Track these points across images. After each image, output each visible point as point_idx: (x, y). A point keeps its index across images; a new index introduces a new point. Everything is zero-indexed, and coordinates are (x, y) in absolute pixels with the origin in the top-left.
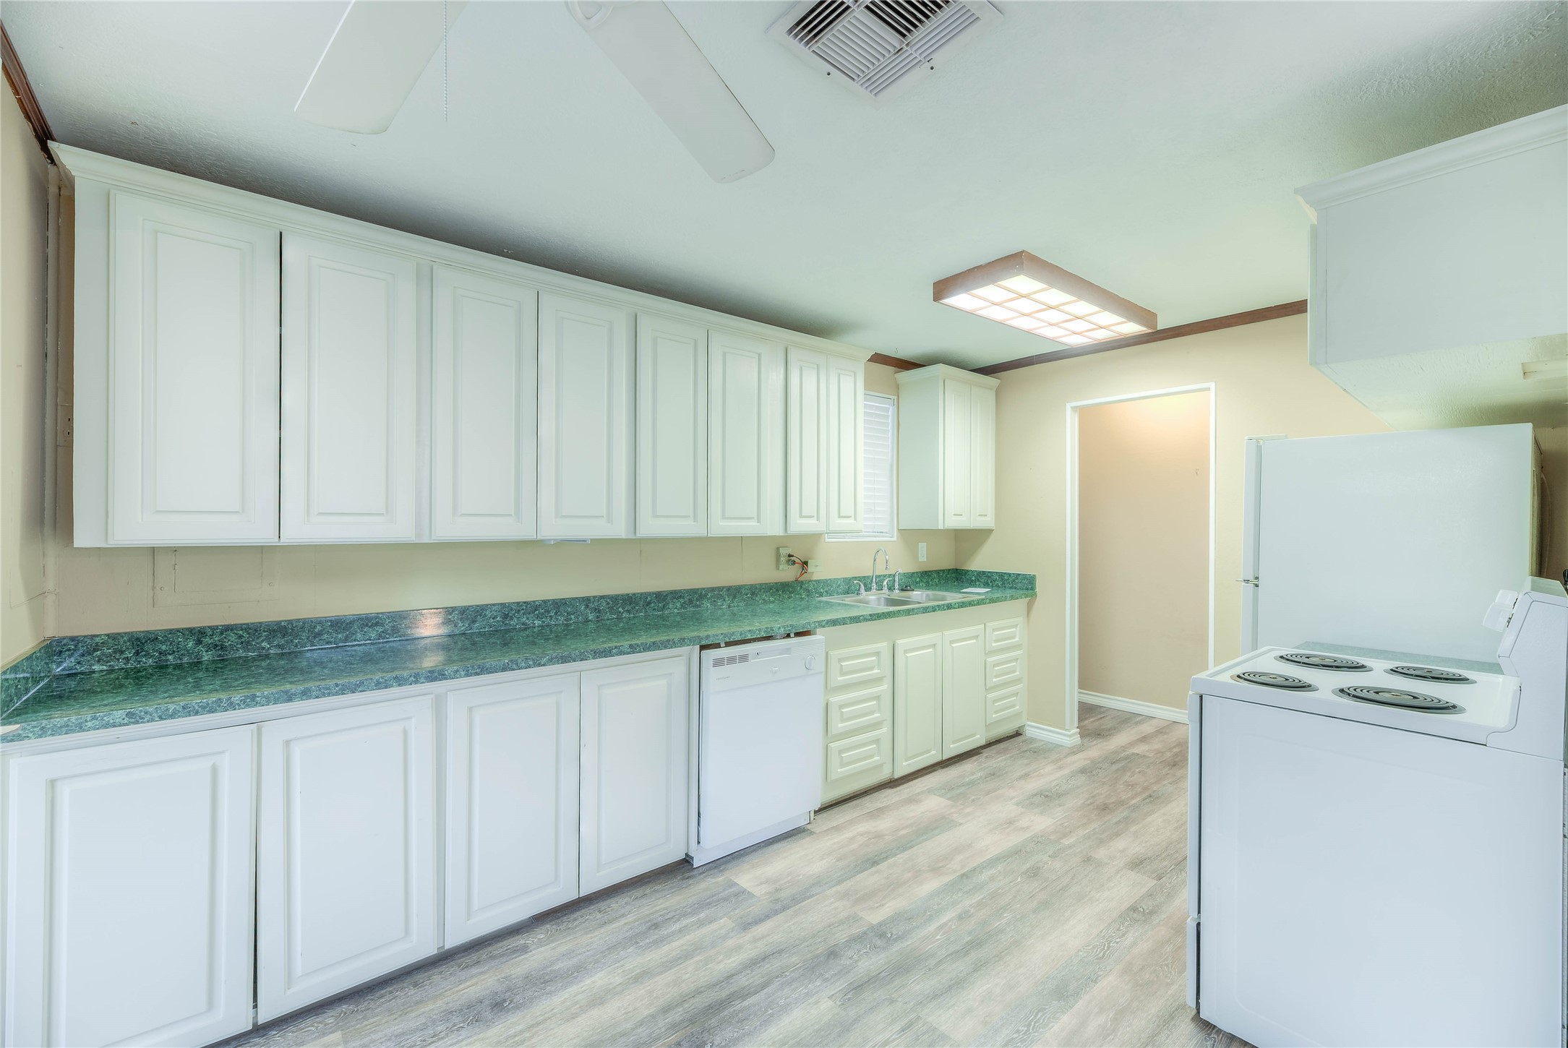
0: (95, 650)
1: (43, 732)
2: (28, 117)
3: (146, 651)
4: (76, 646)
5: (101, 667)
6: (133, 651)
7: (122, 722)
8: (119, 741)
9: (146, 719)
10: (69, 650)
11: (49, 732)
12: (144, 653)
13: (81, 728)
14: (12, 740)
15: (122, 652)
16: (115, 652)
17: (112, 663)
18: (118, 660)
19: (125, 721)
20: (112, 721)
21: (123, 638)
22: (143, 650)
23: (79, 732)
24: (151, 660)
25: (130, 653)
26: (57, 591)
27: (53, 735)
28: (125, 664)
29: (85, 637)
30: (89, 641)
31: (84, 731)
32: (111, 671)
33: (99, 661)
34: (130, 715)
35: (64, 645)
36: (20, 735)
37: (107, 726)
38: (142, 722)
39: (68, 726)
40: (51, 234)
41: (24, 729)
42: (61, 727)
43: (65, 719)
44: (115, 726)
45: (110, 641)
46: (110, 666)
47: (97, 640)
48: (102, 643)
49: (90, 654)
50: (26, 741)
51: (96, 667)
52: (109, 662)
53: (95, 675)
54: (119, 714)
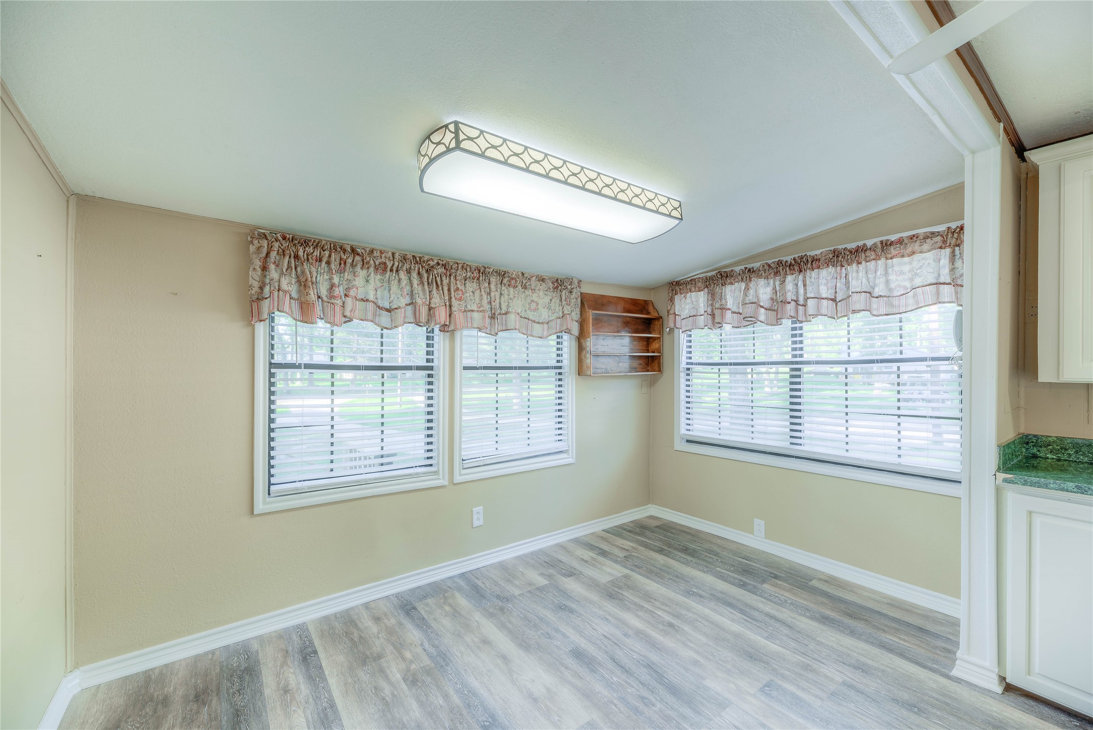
0: (1049, 445)
1: (1025, 483)
2: (1013, 144)
3: (1083, 452)
4: (1037, 441)
5: (1052, 456)
6: (1074, 450)
7: (1073, 490)
8: (1069, 501)
9: (1089, 493)
10: (1033, 442)
11: (1029, 484)
12: (1081, 453)
13: (1046, 486)
14: (1009, 483)
15: (1066, 450)
16: (1062, 449)
17: (1060, 455)
18: (1064, 454)
19: (1075, 490)
20: (1066, 488)
21: (1067, 440)
22: (1080, 451)
23: (1045, 488)
24: (1086, 459)
25: (1072, 451)
26: (1025, 408)
27: (1031, 486)
28: (1068, 457)
29: (1042, 436)
30: (1044, 439)
31: (1049, 489)
32: (1059, 460)
33: (1051, 452)
34: (1078, 487)
35: (1030, 439)
36: (1013, 481)
37: (1062, 490)
38: (1086, 494)
39: (1039, 483)
40: (1022, 203)
41: (1015, 478)
42: (1036, 483)
43: (1038, 479)
44: (1068, 491)
45: (1058, 441)
46: (1058, 457)
47: (1050, 439)
48: (1053, 441)
49: (1045, 447)
50: (1016, 485)
51: (1049, 456)
52: (1057, 454)
53: (1049, 460)
54: (1071, 485)
